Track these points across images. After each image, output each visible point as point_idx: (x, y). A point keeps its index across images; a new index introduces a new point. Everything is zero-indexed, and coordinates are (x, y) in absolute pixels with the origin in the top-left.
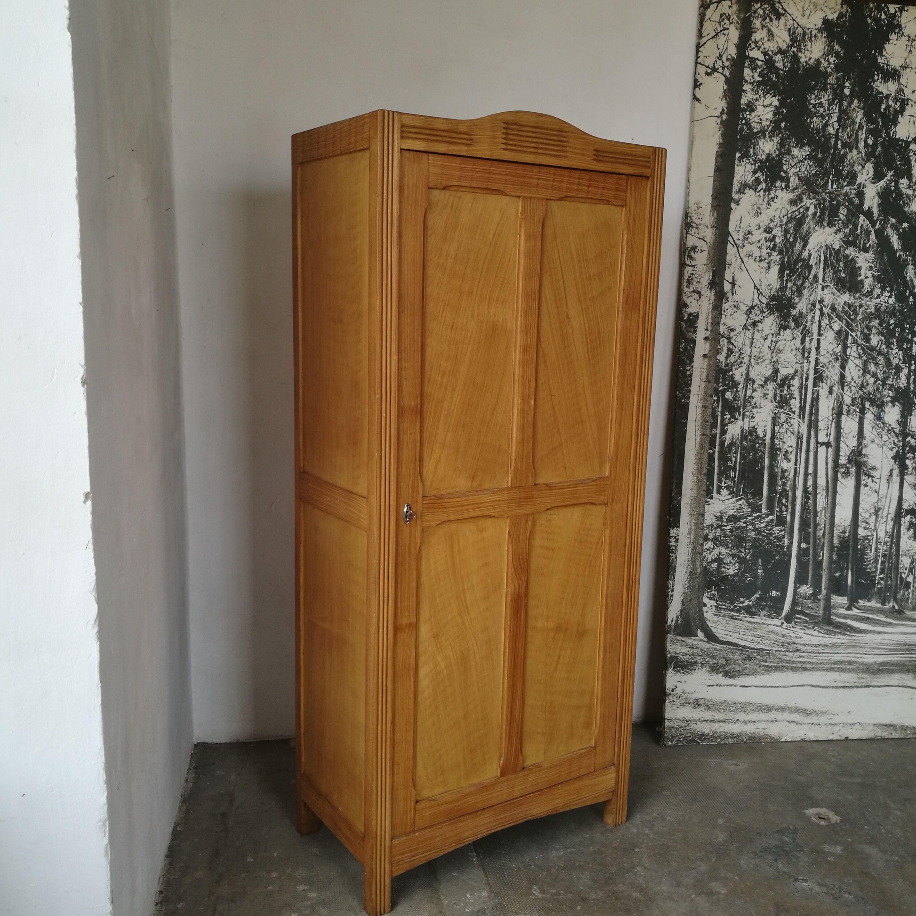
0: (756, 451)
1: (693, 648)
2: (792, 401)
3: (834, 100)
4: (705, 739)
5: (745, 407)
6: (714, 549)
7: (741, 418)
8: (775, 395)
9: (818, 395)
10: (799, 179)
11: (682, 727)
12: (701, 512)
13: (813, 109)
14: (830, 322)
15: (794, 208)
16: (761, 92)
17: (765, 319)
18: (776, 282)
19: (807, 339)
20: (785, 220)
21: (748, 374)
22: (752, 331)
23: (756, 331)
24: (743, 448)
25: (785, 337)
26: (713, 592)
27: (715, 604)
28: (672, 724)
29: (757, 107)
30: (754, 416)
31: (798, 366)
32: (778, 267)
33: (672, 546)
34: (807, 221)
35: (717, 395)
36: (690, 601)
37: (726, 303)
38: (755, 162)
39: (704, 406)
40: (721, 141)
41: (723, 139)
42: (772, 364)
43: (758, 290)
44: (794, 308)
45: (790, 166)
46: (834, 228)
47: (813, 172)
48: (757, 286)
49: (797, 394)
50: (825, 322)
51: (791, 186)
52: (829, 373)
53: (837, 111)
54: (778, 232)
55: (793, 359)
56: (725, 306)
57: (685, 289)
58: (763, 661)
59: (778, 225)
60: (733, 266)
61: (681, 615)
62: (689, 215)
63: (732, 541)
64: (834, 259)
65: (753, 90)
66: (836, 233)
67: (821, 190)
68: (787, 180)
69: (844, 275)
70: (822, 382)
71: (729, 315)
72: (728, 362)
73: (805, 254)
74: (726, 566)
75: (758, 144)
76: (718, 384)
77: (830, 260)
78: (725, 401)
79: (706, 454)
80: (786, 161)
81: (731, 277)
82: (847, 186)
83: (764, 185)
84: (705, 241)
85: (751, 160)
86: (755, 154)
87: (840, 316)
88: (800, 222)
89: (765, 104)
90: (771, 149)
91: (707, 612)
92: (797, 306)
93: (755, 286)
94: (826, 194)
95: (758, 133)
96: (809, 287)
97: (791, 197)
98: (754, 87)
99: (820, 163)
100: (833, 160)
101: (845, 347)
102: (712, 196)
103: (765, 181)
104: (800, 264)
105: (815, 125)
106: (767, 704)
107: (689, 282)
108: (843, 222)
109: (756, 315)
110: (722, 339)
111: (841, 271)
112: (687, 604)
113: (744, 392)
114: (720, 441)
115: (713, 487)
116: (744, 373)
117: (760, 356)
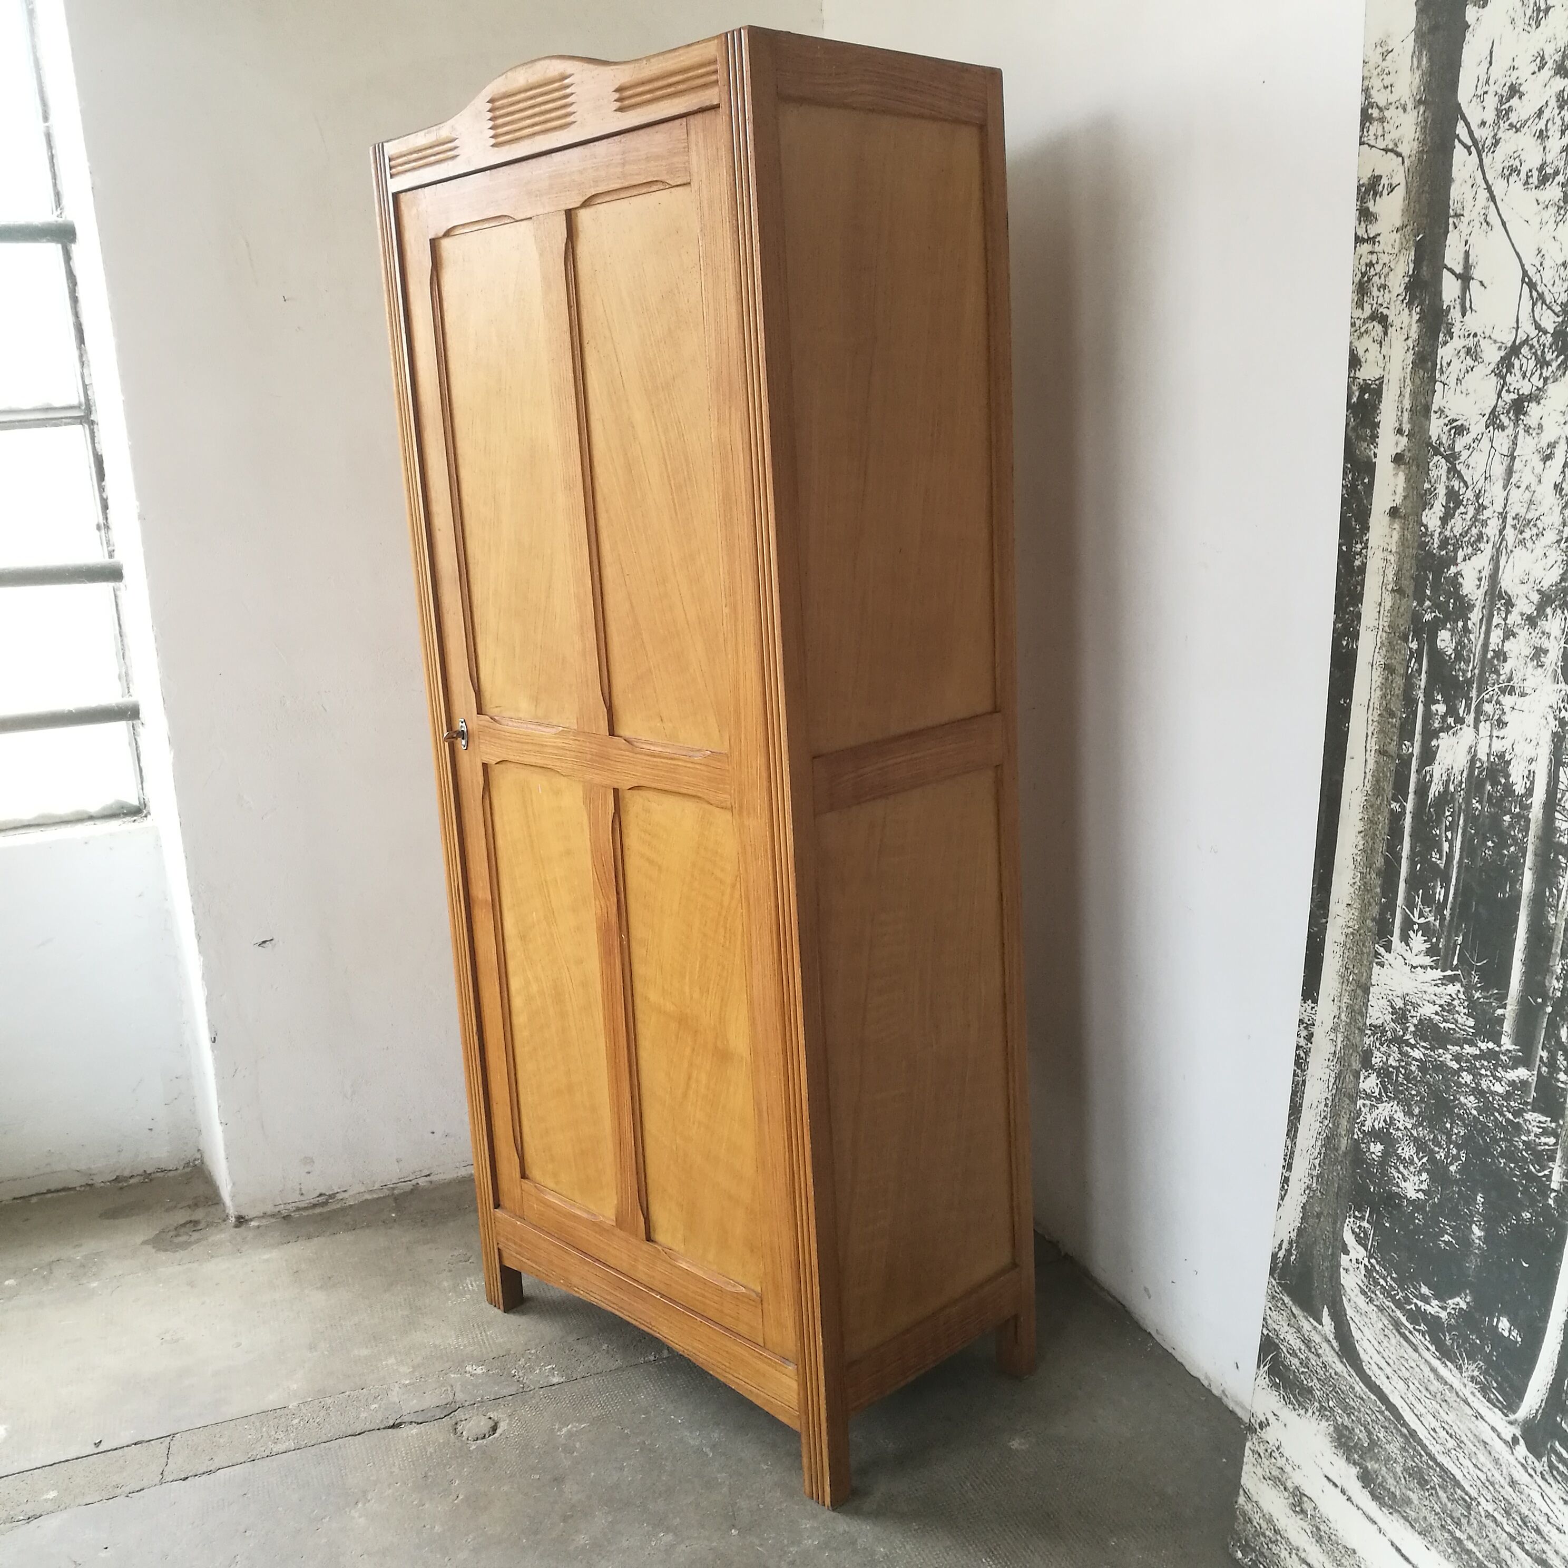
0: (1503, 838)
1: (1310, 1350)
5: (1482, 684)
6: (1379, 1100)
7: (1470, 719)
12: (1365, 979)
21: (1494, 577)
22: (1510, 431)
23: (1521, 429)
24: (1471, 818)
26: (1365, 1224)
27: (1366, 1261)
28: (1249, 1508)
30: (1505, 718)
35: (1417, 636)
36: (1318, 1216)
37: (1446, 343)
39: (1386, 667)
43: (1532, 286)
48: (1531, 271)
56: (1445, 353)
60: (1466, 220)
61: (1297, 1242)
63: (1422, 1100)
71: (1452, 381)
72: (1448, 533)
74: (1401, 1168)
76: (1421, 603)
78: (1437, 658)
79: (1387, 813)
81: (1462, 257)
84: (1398, 155)
91: (1347, 1271)
93: (1525, 273)
107: (1363, 288)
109: (1525, 376)
110: (1436, 458)
112: (1311, 1221)
113: (1482, 636)
114: (1418, 780)
115: (1393, 916)
116: (1486, 573)
117: (1529, 517)
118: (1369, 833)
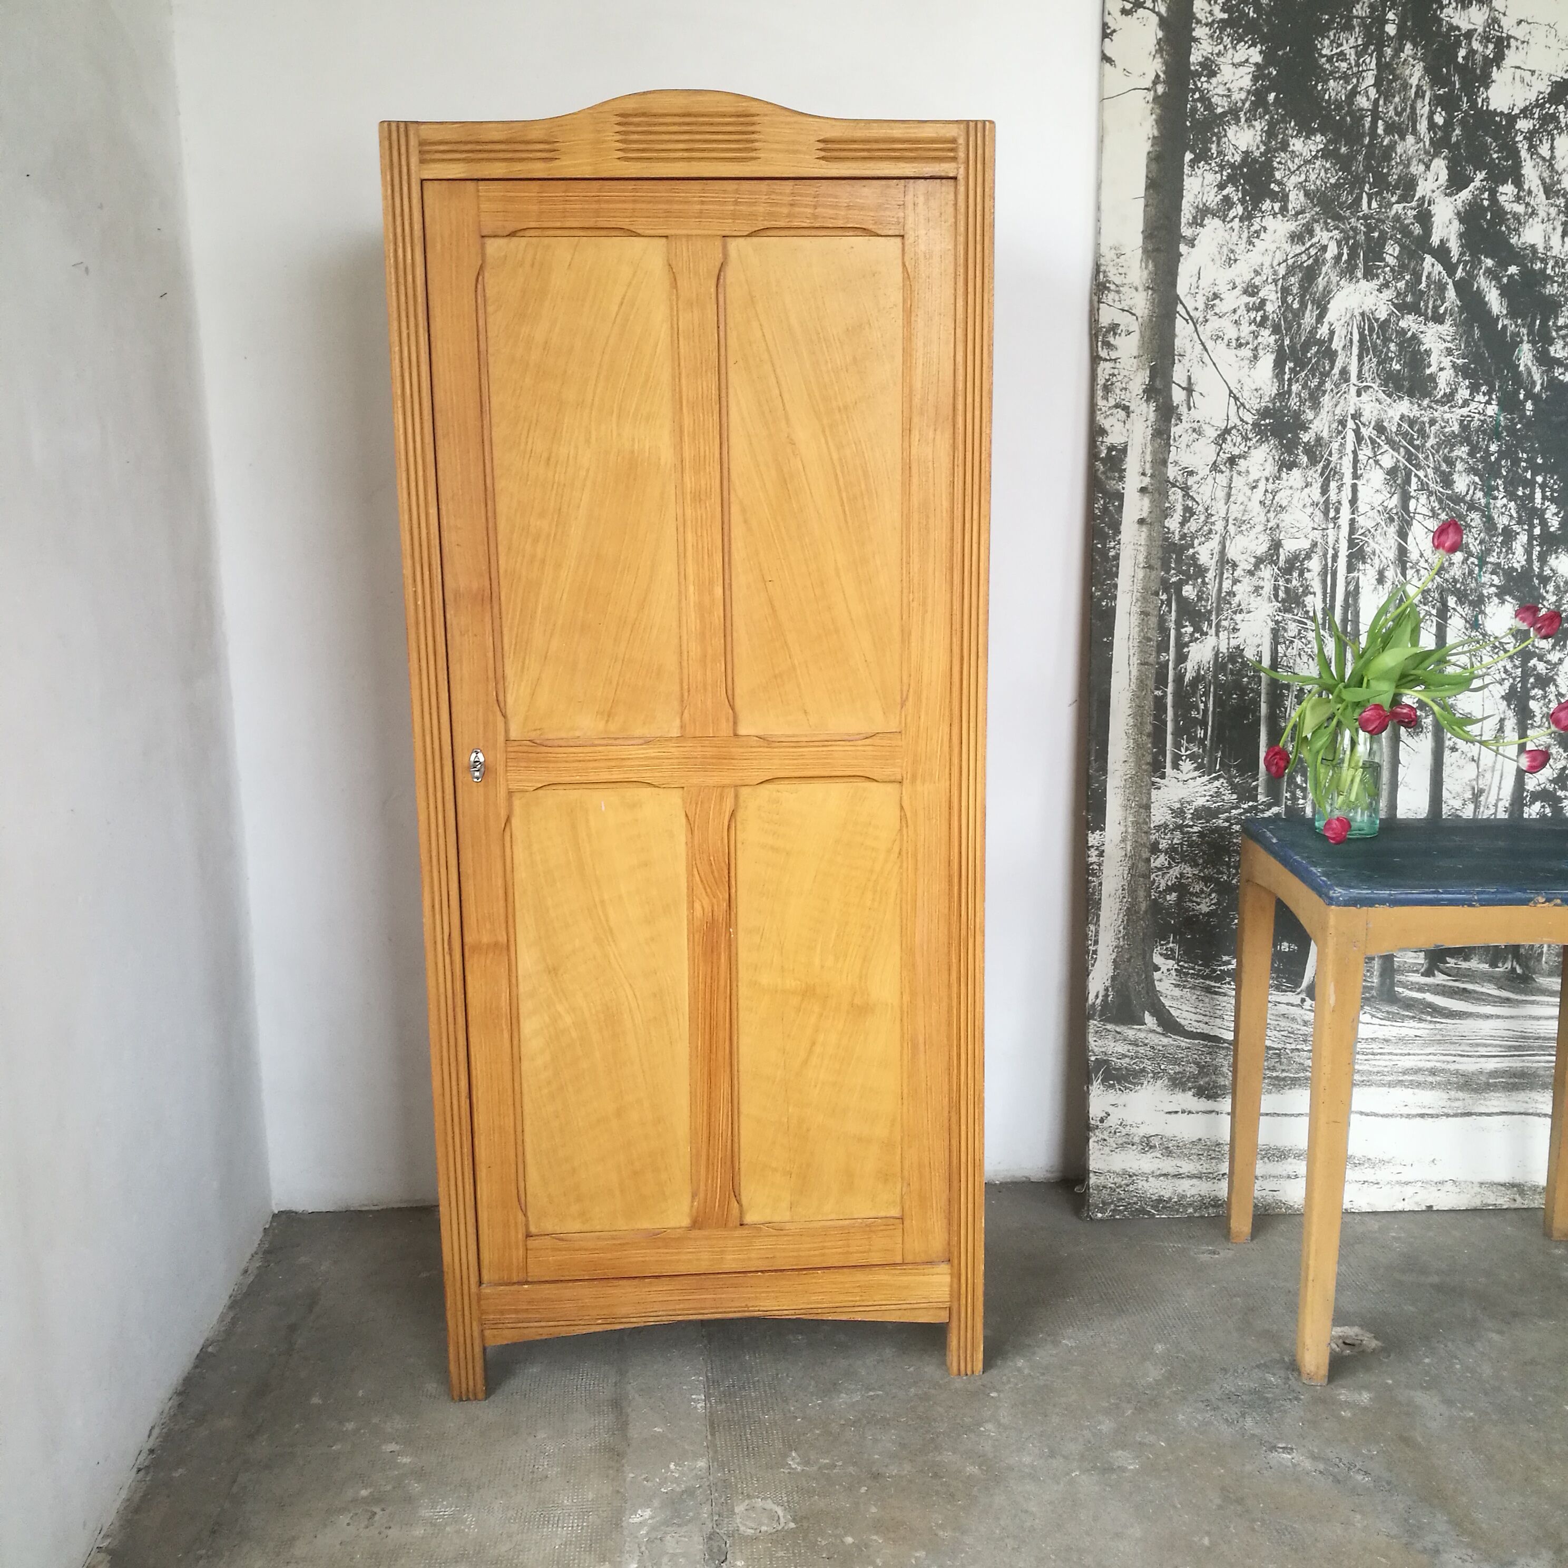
0: (1243, 690)
1: (1137, 1045)
2: (1309, 599)
3: (1366, 46)
4: (1164, 1208)
5: (1219, 611)
6: (1170, 867)
7: (1213, 631)
8: (1276, 588)
9: (1357, 587)
10: (1307, 194)
11: (1120, 1186)
12: (1144, 802)
13: (1327, 66)
14: (1375, 452)
15: (1299, 249)
16: (1227, 40)
17: (1252, 451)
18: (1269, 383)
19: (1333, 485)
20: (1282, 271)
21: (1222, 552)
22: (1227, 473)
23: (1235, 474)
24: (1219, 685)
25: (1290, 483)
26: (1171, 945)
27: (1176, 966)
28: (1101, 1180)
29: (1222, 67)
30: (1238, 627)
31: (1317, 535)
32: (1273, 357)
33: (1092, 864)
34: (1324, 270)
35: (1166, 590)
36: (1129, 960)
37: (1177, 425)
38: (1222, 167)
39: (1142, 613)
40: (1156, 134)
41: (1159, 129)
42: (1268, 532)
43: (1236, 399)
44: (1306, 429)
45: (1287, 173)
46: (1375, 282)
47: (1333, 181)
48: (1235, 391)
49: (1316, 586)
50: (1366, 452)
51: (1290, 207)
52: (1376, 546)
53: (1373, 66)
54: (1270, 294)
55: (1307, 523)
56: (1175, 430)
57: (1101, 403)
58: (1269, 1069)
59: (1270, 280)
60: (1187, 358)
61: (1113, 986)
62: (1102, 268)
63: (1204, 853)
64: (1378, 338)
65: (1211, 37)
66: (1380, 291)
67: (1348, 213)
68: (1285, 198)
69: (1398, 367)
70: (1364, 563)
71: (1183, 446)
72: (1186, 531)
73: (1323, 331)
74: (1195, 899)
75: (1225, 136)
76: (1168, 572)
77: (1371, 340)
78: (1183, 601)
79: (1151, 698)
80: (1280, 163)
81: (1185, 378)
82: (1397, 202)
83: (1239, 210)
84: (1133, 314)
85: (1213, 164)
86: (1220, 153)
87: (1394, 442)
88: (1310, 274)
89: (1236, 61)
90: (1251, 143)
91: (1160, 980)
92: (1311, 426)
93: (1231, 392)
94: (1358, 220)
95: (1224, 114)
96: (1332, 390)
97: (1293, 228)
98: (1215, 32)
99: (1344, 163)
100: (1368, 157)
101: (1406, 498)
102: (1143, 232)
103: (1242, 201)
104: (1315, 349)
105: (1333, 94)
106: (1279, 1145)
107: (1107, 389)
108: (1392, 270)
109: (1235, 445)
110: (1174, 489)
111: (1392, 359)
112: (1122, 967)
113: (1217, 585)
114: (1175, 674)
115: (1165, 756)
116: (1216, 551)
117: (1244, 518)
118: (1138, 714)
